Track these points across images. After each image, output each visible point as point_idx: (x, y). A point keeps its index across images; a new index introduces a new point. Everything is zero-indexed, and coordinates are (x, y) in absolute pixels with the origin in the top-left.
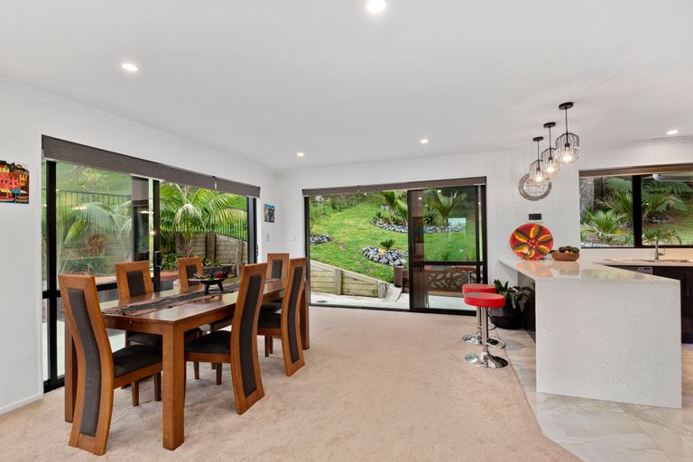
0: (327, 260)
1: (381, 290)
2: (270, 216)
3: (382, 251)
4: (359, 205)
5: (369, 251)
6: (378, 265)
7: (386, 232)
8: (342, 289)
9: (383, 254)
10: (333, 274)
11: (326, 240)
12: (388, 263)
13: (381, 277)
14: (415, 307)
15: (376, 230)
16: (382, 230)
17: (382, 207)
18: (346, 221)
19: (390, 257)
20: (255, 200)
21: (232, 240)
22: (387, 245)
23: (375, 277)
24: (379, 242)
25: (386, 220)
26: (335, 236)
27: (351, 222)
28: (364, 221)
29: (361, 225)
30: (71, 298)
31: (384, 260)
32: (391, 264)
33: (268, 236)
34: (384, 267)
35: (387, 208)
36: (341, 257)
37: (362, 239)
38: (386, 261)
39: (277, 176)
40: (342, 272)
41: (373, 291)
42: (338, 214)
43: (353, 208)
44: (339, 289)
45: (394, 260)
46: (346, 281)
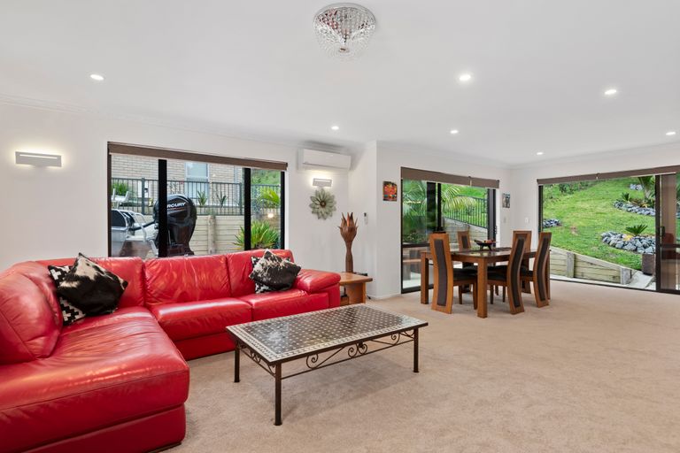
0: (557, 244)
1: (624, 276)
2: (507, 203)
3: (628, 237)
4: (598, 186)
5: (609, 236)
6: (622, 251)
7: (635, 216)
8: (575, 272)
9: (629, 240)
10: (565, 258)
11: (554, 224)
12: (636, 250)
13: (625, 264)
14: (662, 287)
15: (621, 214)
16: (630, 214)
17: (632, 187)
18: (579, 205)
19: (638, 243)
20: (494, 190)
21: (458, 223)
22: (636, 231)
23: (617, 263)
24: (625, 227)
25: (638, 203)
26: (565, 220)
27: (586, 205)
28: (604, 204)
29: (599, 209)
30: (436, 247)
31: (630, 247)
32: (640, 251)
33: (505, 220)
34: (630, 254)
35: (640, 187)
36: (573, 241)
37: (601, 224)
38: (634, 248)
39: (512, 170)
40: (575, 256)
41: (614, 277)
42: (568, 196)
43: (589, 189)
44: (572, 271)
45: (645, 247)
46: (579, 264)
